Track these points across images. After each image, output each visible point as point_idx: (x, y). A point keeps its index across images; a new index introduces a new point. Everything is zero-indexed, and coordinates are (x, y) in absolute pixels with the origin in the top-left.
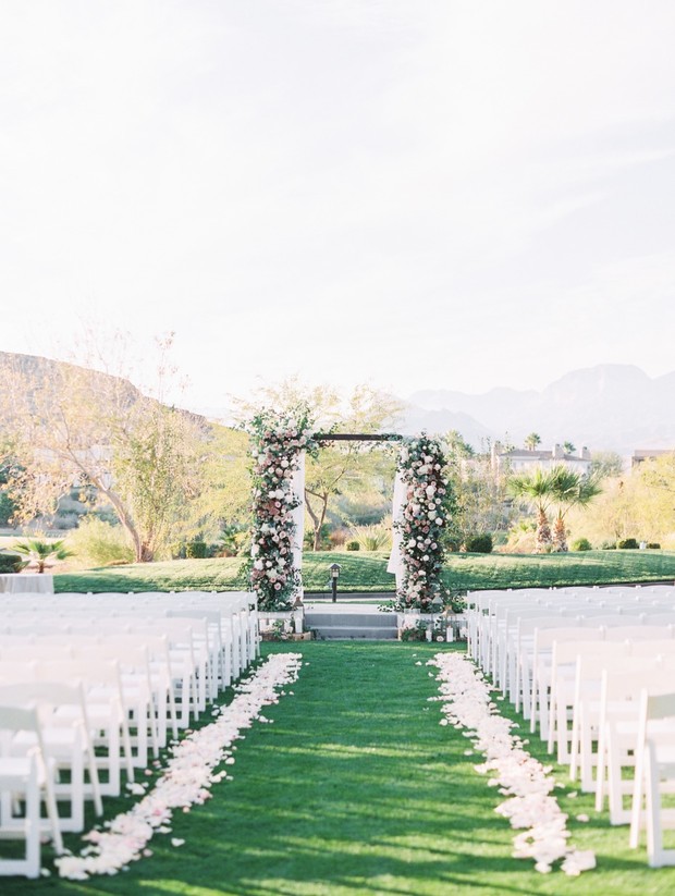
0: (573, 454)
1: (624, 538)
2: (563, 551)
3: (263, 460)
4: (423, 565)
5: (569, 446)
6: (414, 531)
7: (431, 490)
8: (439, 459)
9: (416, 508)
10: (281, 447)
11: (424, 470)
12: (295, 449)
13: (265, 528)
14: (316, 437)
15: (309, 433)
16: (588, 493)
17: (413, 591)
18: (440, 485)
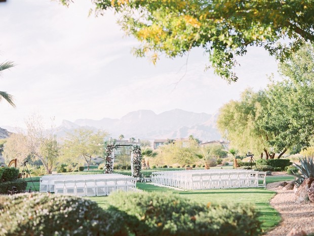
0: (135, 141)
1: (164, 165)
2: (149, 169)
3: (107, 150)
4: (137, 169)
5: (133, 139)
6: (135, 163)
7: (139, 155)
8: (140, 149)
9: (136, 159)
10: (110, 148)
11: (137, 151)
12: (113, 148)
13: (107, 163)
14: (117, 145)
15: (115, 145)
16: (155, 154)
17: (136, 174)
18: (140, 154)
